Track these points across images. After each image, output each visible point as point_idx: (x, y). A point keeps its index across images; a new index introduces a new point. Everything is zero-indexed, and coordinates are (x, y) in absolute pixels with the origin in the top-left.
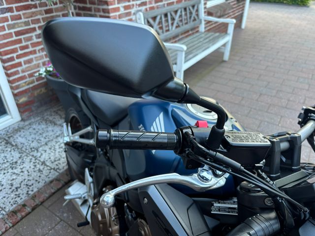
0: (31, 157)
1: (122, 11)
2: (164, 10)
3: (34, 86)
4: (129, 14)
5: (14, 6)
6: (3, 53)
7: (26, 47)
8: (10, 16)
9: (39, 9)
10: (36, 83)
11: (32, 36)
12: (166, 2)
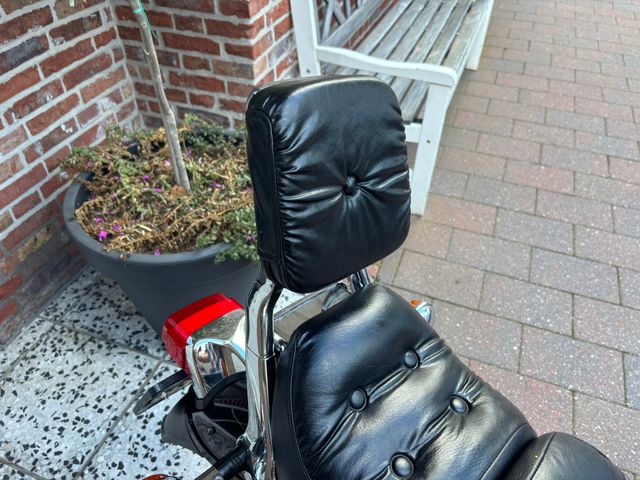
3: (12, 234)
10: (17, 223)
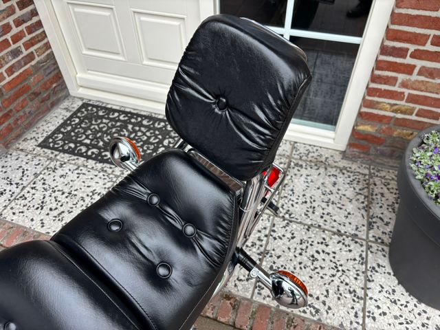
0: (268, 225)
10: (414, 117)
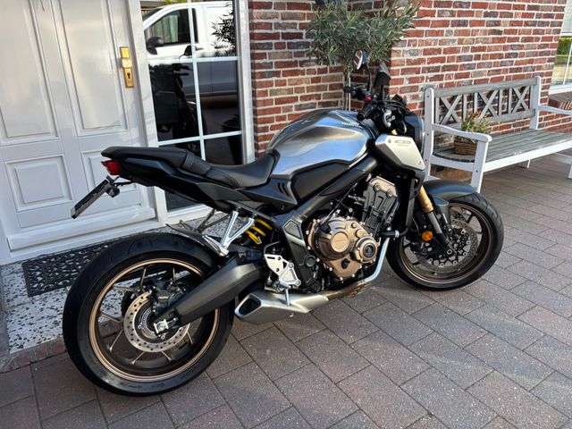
1: (406, 83)
2: (469, 89)
4: (415, 89)
5: (281, 70)
6: (259, 121)
7: (283, 118)
8: (276, 81)
9: (306, 76)
11: (291, 107)
12: (474, 79)
